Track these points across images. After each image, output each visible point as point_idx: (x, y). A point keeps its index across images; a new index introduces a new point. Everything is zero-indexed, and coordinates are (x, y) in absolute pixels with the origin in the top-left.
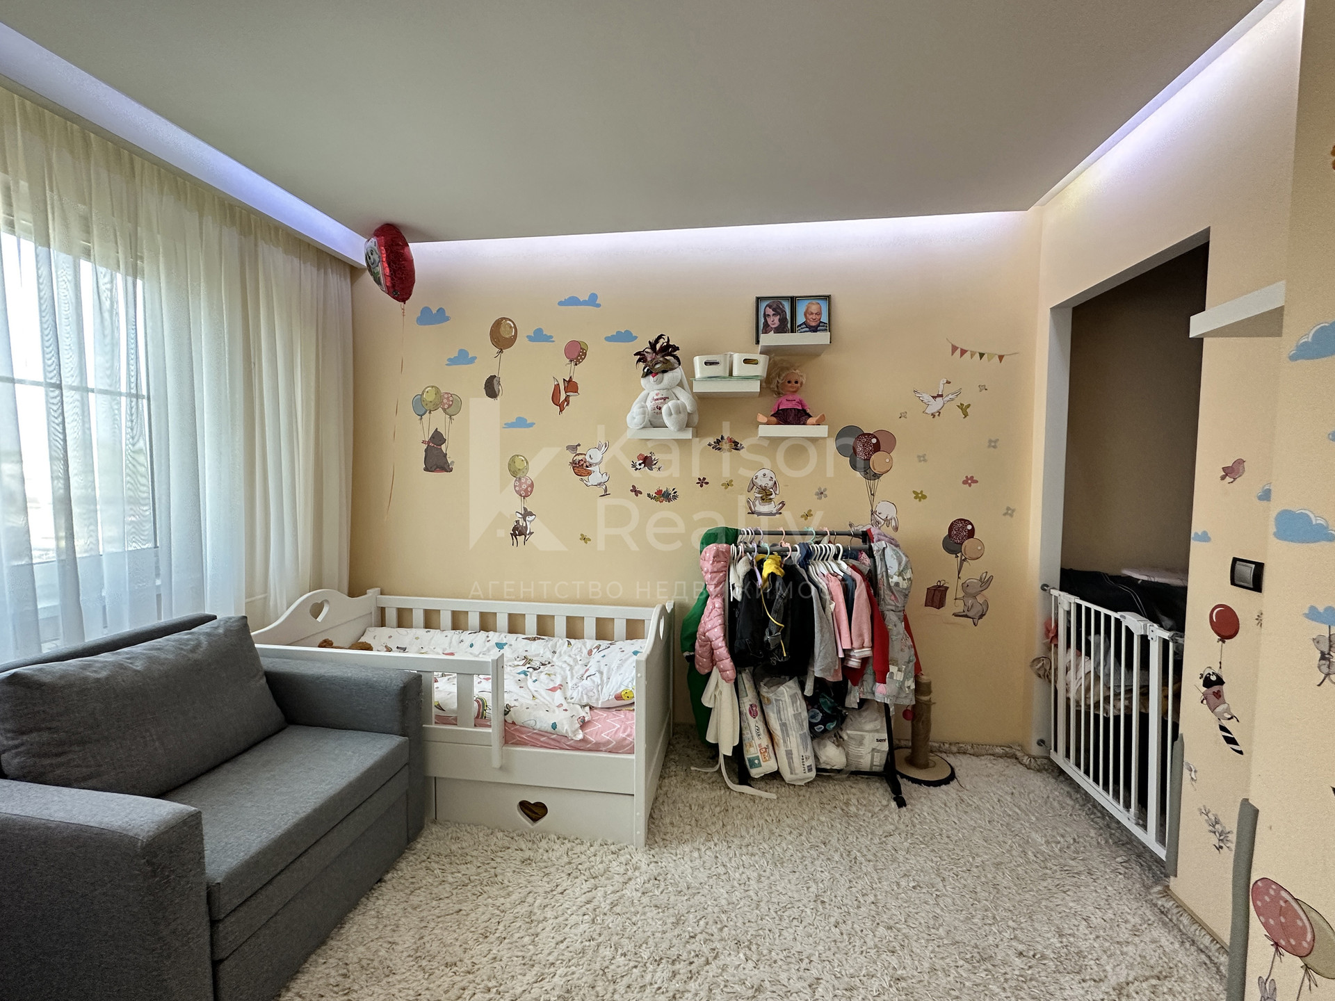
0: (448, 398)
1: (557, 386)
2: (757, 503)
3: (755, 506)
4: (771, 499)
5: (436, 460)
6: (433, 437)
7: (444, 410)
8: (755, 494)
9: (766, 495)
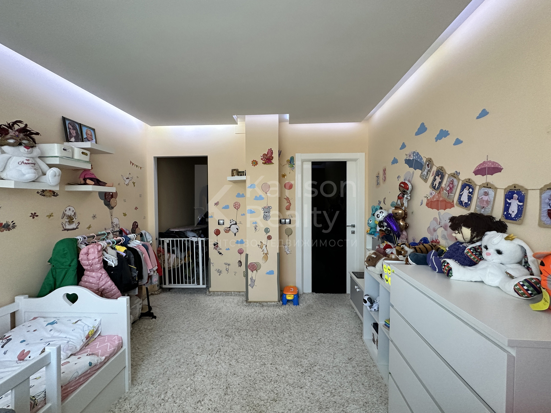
2: (67, 224)
3: (65, 226)
4: (73, 221)
8: (66, 220)
9: (71, 220)
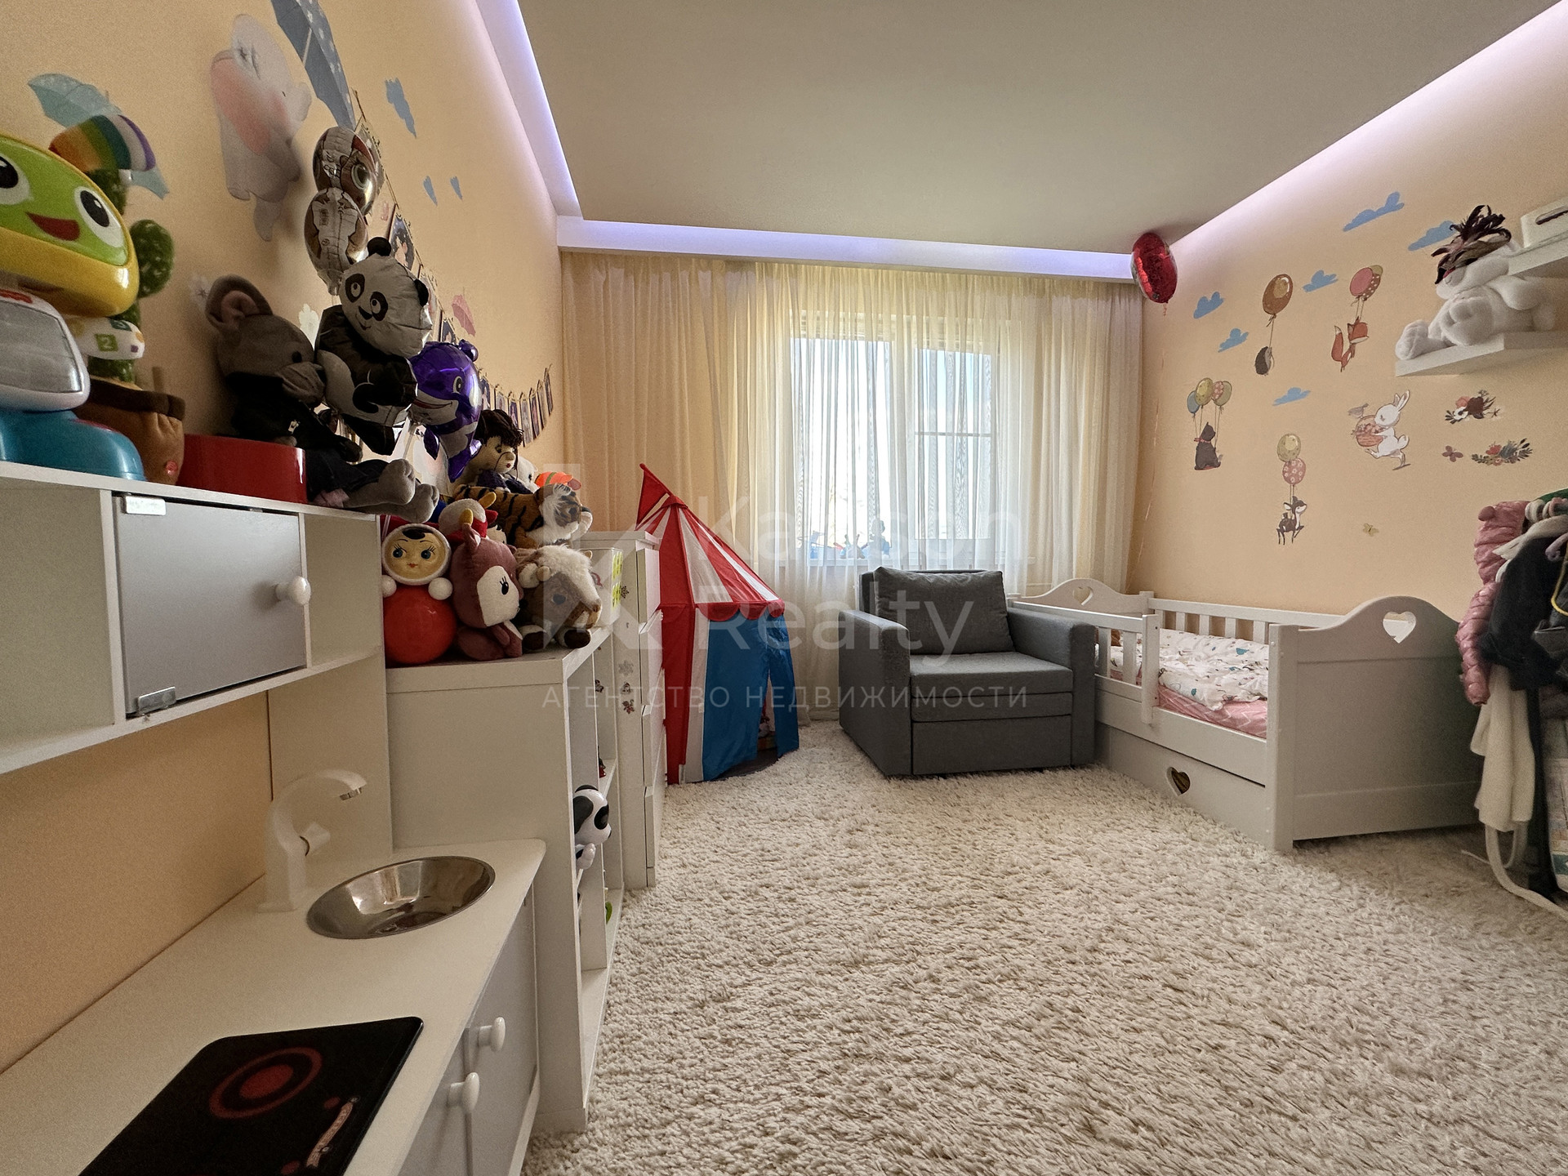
0: (1219, 389)
1: (1340, 337)
5: (1207, 458)
6: (1204, 432)
7: (1215, 401)
